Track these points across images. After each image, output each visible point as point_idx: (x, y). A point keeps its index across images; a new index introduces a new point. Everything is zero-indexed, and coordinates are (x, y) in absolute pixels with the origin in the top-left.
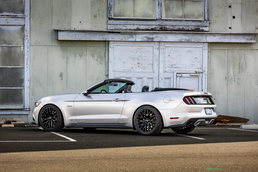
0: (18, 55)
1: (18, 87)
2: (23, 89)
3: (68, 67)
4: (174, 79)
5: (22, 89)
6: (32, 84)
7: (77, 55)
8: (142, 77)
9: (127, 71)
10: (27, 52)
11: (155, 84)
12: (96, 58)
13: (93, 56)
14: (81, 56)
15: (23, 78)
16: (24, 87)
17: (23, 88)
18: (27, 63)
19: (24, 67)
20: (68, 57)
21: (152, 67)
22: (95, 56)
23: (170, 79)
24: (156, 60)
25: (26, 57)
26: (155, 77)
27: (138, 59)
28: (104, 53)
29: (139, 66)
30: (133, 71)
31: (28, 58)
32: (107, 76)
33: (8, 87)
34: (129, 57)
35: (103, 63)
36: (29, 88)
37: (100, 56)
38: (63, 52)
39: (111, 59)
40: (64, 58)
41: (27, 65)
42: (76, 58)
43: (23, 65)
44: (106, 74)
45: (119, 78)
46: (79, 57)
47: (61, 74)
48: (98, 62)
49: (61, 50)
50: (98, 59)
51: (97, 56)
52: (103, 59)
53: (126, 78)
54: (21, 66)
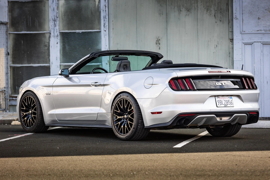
0: (92, 13)
2: (100, 66)
7: (181, 9)
9: (263, 32)
10: (104, 7)
12: (213, 12)
13: (207, 10)
14: (189, 9)
15: (99, 48)
16: (101, 62)
17: (100, 64)
18: (105, 24)
19: (100, 32)
20: (168, 12)
22: (212, 9)
25: (102, 14)
28: (227, 4)
31: (106, 16)
32: (231, 41)
34: (266, 9)
35: (224, 20)
36: (108, 64)
37: (220, 10)
38: (160, 5)
39: (236, 13)
40: (161, 14)
41: (104, 27)
42: (180, 14)
43: (98, 27)
44: (230, 38)
45: (251, 44)
46: (186, 11)
47: (158, 40)
48: (216, 18)
49: (157, 2)
50: (217, 14)
51: (214, 10)
52: (224, 14)
53: (262, 43)
54: (97, 29)
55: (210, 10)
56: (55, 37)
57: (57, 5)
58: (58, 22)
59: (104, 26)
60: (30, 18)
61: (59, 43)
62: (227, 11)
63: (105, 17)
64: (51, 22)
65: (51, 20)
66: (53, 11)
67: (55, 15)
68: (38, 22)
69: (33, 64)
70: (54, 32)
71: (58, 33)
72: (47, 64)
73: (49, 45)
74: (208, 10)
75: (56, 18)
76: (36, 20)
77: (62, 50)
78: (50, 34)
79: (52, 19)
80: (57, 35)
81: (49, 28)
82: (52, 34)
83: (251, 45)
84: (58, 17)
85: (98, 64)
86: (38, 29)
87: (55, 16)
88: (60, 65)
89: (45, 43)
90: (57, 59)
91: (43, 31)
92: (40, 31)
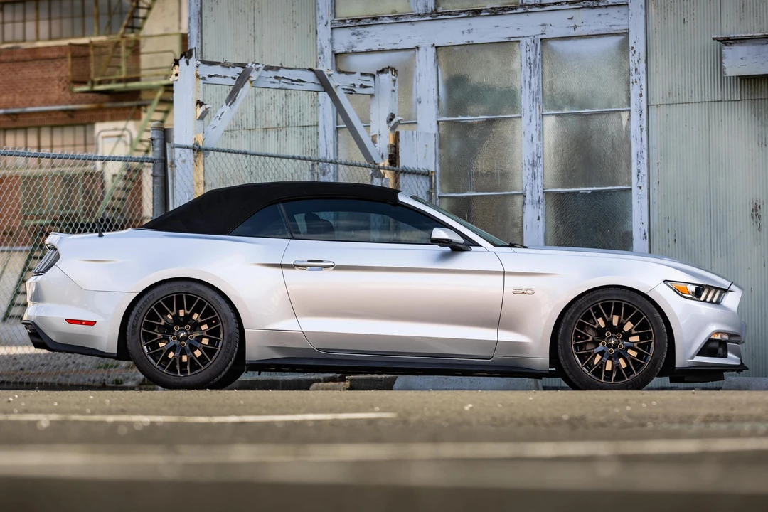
0: (613, 144)
10: (639, 131)
15: (629, 230)
18: (639, 171)
19: (631, 189)
25: (635, 148)
31: (642, 152)
38: (760, 124)
40: (763, 145)
41: (639, 179)
47: (756, 207)
49: (753, 115)
54: (623, 185)
56: (535, 205)
57: (538, 127)
58: (540, 169)
59: (638, 176)
61: (542, 219)
63: (640, 154)
64: (527, 169)
65: (527, 163)
66: (530, 142)
67: (533, 153)
68: (498, 170)
70: (532, 193)
71: (541, 194)
73: (522, 224)
75: (536, 159)
76: (495, 165)
78: (525, 196)
79: (529, 161)
80: (538, 200)
81: (522, 183)
82: (528, 197)
84: (540, 157)
86: (500, 185)
87: (535, 154)
89: (513, 219)
91: (510, 191)
92: (503, 191)
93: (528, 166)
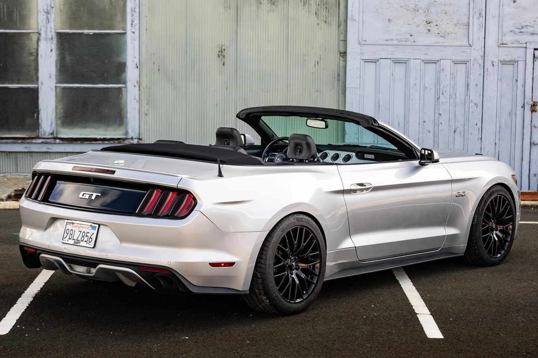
0: (111, 2)
1: (111, 83)
2: (123, 89)
3: (239, 32)
4: (526, 64)
5: (120, 89)
6: (147, 75)
7: (262, 1)
8: (438, 58)
9: (396, 42)
11: (472, 77)
12: (314, 8)
13: (305, 3)
14: (274, 2)
15: (123, 61)
16: (125, 83)
17: (123, 85)
18: (133, 21)
19: (125, 33)
20: (239, 6)
21: (466, 31)
22: (312, 2)
23: (516, 65)
24: (477, 15)
25: (129, 5)
26: (472, 59)
27: (427, 11)
29: (429, 30)
30: (414, 44)
31: (135, 8)
32: (343, 56)
33: (85, 84)
34: (401, 5)
35: (332, 21)
36: (137, 86)
37: (325, 4)
39: (352, 11)
40: (228, 8)
41: (132, 26)
42: (259, 8)
43: (121, 26)
44: (341, 50)
45: (375, 61)
46: (270, 5)
47: (222, 50)
48: (318, 18)
50: (319, 10)
51: (316, 3)
52: (332, 12)
53: (393, 61)
54: (118, 29)
55: (309, 3)
56: (49, 41)
58: (53, 16)
59: (132, 24)
60: (5, 7)
61: (54, 51)
62: (336, 7)
63: (133, 9)
64: (42, 15)
65: (42, 11)
67: (47, 4)
68: (18, 15)
69: (9, 84)
70: (46, 32)
71: (54, 35)
72: (33, 84)
73: (37, 54)
74: (306, 5)
75: (49, 8)
76: (15, 10)
77: (59, 62)
78: (40, 34)
79: (44, 10)
80: (51, 37)
81: (38, 25)
82: (43, 35)
83: (375, 63)
84: (53, 7)
85: (120, 85)
86: (18, 25)
87: (49, 5)
88: (56, 86)
89: (30, 49)
90: (50, 77)
91: (27, 30)
92: (22, 30)
93: (43, 13)
